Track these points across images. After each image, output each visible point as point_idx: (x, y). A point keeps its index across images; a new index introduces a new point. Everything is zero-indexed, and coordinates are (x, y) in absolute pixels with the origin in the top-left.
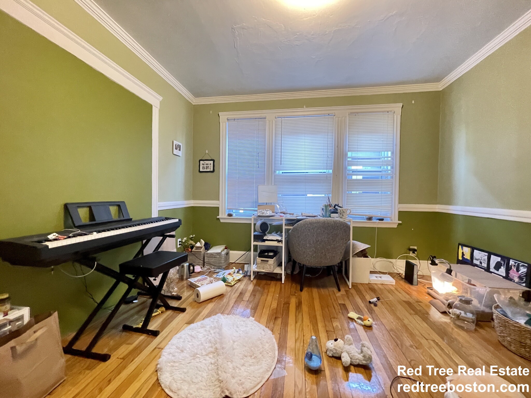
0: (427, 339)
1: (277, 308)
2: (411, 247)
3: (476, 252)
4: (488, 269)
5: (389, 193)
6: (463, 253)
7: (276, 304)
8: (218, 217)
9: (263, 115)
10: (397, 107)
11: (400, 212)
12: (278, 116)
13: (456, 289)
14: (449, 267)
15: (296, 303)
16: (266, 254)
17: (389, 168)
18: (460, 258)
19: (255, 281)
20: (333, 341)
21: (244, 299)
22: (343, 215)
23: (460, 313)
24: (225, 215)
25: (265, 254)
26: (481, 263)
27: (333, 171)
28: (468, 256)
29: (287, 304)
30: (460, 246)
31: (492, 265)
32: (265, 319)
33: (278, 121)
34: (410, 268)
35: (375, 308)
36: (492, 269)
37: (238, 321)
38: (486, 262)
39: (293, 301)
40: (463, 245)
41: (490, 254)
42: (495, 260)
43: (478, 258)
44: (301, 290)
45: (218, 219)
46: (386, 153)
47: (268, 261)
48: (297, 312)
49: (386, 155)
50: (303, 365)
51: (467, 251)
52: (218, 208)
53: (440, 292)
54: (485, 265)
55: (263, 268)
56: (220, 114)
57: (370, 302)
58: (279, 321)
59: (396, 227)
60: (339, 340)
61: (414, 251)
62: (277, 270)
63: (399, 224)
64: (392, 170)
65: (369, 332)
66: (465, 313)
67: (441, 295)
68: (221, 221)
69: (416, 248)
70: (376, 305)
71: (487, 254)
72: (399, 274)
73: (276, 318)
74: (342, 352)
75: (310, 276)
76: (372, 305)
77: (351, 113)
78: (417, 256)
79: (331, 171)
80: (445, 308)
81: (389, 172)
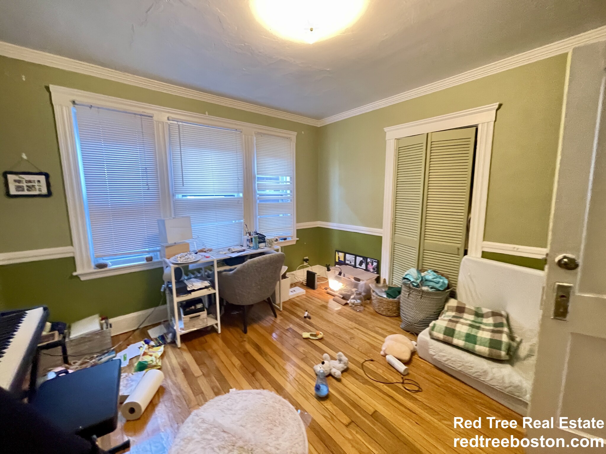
0: (352, 329)
1: (243, 364)
2: (305, 258)
3: (347, 255)
4: (355, 266)
5: (289, 215)
6: (339, 257)
7: (237, 360)
8: (75, 274)
9: (149, 112)
10: (293, 135)
11: (297, 230)
12: (172, 118)
13: (342, 284)
14: (340, 271)
15: (254, 348)
16: (193, 307)
17: (289, 192)
18: (337, 261)
19: (185, 347)
20: (321, 364)
21: (196, 375)
22: (272, 245)
23: (354, 302)
24: (89, 267)
25: (191, 308)
26: (351, 262)
27: (243, 195)
28: (342, 259)
29: (246, 354)
30: (337, 252)
31: (358, 263)
32: (244, 382)
33: (174, 126)
34: (311, 276)
35: (311, 321)
36: (358, 266)
37: (222, 403)
38: (354, 262)
39: (249, 347)
40: (339, 251)
41: (356, 256)
42: (359, 259)
43: (348, 259)
44: (245, 332)
45: (77, 277)
46: (284, 177)
47: (199, 316)
48: (265, 358)
49: (284, 180)
50: (314, 398)
51: (341, 255)
52: (73, 259)
53: (335, 290)
54: (353, 263)
55: (194, 326)
56: (52, 87)
57: (305, 317)
58: (259, 375)
59: (294, 243)
60: (325, 361)
61: (306, 260)
62: (211, 322)
63: (297, 241)
64: (291, 194)
65: (323, 342)
66: (356, 301)
67: (337, 292)
68: (83, 279)
69: (307, 258)
70: (310, 318)
71: (354, 256)
72: (302, 283)
73: (253, 374)
74: (331, 370)
75: (238, 312)
76: (307, 319)
77: (258, 133)
78: (309, 264)
79: (241, 195)
80: (344, 302)
81: (289, 195)
